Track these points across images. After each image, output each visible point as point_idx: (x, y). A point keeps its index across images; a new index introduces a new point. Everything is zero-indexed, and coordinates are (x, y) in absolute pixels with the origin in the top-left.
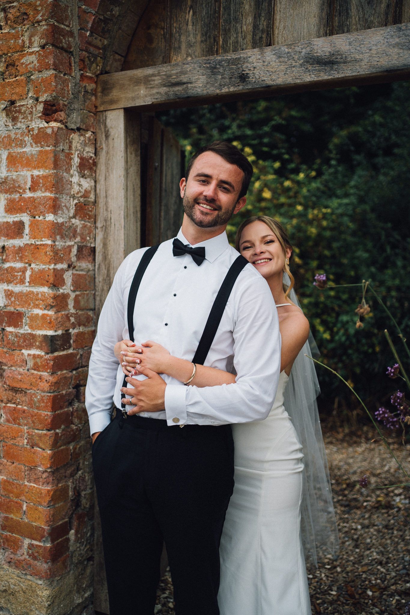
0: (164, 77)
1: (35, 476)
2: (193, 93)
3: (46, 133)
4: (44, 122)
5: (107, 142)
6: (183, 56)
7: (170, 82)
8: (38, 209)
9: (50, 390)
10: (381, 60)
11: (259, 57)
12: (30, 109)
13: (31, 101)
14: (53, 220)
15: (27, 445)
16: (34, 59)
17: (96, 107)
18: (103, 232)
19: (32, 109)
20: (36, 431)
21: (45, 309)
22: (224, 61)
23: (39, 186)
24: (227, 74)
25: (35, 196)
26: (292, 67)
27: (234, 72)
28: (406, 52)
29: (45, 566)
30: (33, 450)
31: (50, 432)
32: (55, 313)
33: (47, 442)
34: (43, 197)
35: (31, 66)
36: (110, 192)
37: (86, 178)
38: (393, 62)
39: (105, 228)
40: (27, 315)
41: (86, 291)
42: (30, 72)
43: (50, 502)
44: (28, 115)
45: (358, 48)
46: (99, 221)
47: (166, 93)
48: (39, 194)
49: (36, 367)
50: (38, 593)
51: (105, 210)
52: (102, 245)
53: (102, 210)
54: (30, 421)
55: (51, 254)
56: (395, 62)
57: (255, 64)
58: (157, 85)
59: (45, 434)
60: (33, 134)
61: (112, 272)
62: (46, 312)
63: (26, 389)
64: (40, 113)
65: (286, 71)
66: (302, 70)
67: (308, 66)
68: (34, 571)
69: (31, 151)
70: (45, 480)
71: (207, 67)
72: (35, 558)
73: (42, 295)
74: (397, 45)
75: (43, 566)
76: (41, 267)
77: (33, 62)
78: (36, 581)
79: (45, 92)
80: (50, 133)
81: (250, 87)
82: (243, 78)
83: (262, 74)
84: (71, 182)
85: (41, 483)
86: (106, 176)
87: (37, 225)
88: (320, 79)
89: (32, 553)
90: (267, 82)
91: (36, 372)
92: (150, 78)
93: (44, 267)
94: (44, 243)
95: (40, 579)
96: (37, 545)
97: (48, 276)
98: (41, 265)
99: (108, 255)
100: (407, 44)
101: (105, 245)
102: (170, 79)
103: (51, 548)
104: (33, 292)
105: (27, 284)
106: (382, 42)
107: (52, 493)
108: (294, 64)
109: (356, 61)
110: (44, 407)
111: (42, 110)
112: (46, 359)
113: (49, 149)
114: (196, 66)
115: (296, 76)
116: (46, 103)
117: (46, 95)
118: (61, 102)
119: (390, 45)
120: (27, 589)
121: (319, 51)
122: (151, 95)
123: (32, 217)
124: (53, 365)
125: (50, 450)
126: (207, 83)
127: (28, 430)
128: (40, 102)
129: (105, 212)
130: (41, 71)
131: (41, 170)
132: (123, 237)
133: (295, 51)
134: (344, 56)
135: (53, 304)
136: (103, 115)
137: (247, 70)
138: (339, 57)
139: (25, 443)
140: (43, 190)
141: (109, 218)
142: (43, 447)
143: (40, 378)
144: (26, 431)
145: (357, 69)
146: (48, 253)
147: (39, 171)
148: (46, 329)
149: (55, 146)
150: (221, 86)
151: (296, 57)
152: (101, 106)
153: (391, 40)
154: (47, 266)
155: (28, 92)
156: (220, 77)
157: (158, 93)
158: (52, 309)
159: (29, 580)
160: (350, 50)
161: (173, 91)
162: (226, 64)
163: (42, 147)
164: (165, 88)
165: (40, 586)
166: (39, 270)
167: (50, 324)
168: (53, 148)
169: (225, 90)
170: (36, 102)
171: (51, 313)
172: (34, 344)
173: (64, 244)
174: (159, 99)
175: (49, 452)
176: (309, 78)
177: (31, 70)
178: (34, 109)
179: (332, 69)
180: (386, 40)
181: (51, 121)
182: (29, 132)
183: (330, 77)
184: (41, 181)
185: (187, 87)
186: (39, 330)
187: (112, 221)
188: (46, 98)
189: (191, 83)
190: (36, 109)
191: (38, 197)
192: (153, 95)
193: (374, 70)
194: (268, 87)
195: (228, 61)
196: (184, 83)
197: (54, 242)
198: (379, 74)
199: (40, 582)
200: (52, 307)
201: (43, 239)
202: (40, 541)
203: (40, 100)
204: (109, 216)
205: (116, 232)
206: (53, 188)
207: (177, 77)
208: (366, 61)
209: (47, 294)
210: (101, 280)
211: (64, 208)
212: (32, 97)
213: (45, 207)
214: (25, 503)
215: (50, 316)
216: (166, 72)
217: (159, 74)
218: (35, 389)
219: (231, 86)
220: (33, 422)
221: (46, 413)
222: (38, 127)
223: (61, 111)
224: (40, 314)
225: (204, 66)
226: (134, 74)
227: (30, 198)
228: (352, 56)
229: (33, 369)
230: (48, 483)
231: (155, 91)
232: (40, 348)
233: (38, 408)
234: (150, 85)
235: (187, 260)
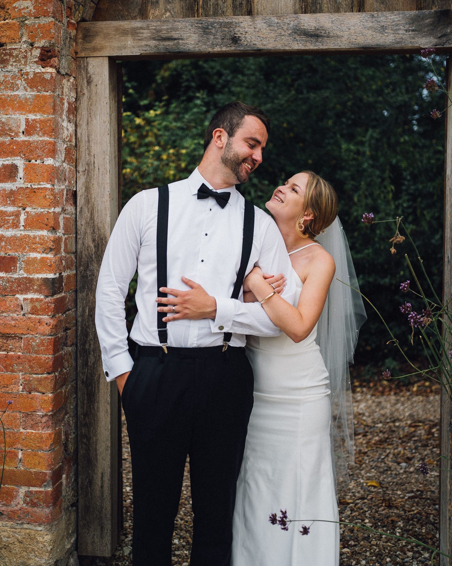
0: (154, 31)
1: (32, 422)
2: (184, 49)
3: (44, 79)
4: (40, 67)
5: (89, 88)
6: (161, 11)
7: (159, 36)
8: (35, 153)
9: (51, 333)
10: (358, 38)
11: (251, 23)
12: (24, 53)
13: (25, 46)
14: (53, 164)
15: (22, 391)
16: (29, 4)
17: (76, 53)
18: (85, 176)
19: (27, 53)
20: (34, 376)
21: (43, 252)
22: (215, 23)
23: (36, 130)
24: (219, 35)
25: (31, 140)
26: (281, 35)
27: (226, 34)
28: (378, 35)
29: (47, 511)
30: (30, 396)
31: (50, 375)
32: (54, 256)
33: (48, 385)
34: (41, 141)
35: (26, 11)
36: (92, 137)
37: (71, 123)
38: (368, 41)
39: (88, 172)
40: (21, 259)
41: (70, 234)
42: (23, 16)
43: (51, 445)
44: (22, 59)
45: (339, 27)
46: (81, 165)
47: (156, 46)
48: (35, 138)
49: (35, 311)
50: (38, 539)
51: (87, 154)
52: (84, 188)
53: (84, 155)
54: (27, 366)
55: (52, 197)
56: (370, 41)
57: (247, 29)
58: (146, 38)
59: (46, 378)
60: (28, 78)
61: (96, 215)
62: (44, 255)
63: (22, 334)
64: (36, 58)
65: (276, 38)
66: (291, 39)
67: (296, 36)
68: (33, 519)
69: (25, 94)
70: (45, 424)
71: (199, 27)
72: (34, 505)
73: (40, 239)
74: (371, 27)
75: (45, 511)
76: (38, 210)
77: (27, 8)
78: (35, 528)
79: (43, 38)
80: (49, 79)
81: (242, 49)
82: (235, 40)
83: (254, 38)
84: (63, 126)
85: (40, 428)
86: (88, 121)
87: (34, 169)
88: (307, 48)
89: (31, 500)
90: (259, 46)
91: (34, 316)
92: (138, 31)
93: (42, 210)
94: (42, 186)
95: (40, 525)
96: (36, 492)
97: (48, 219)
98: (39, 208)
99: (91, 198)
100: (379, 28)
101: (88, 189)
102: (160, 34)
103: (52, 492)
104: (29, 236)
105: (22, 228)
106: (359, 24)
107: (53, 436)
108: (283, 33)
109: (337, 36)
110: (44, 350)
111: (38, 55)
112: (46, 302)
113: (48, 94)
114: (187, 24)
115: (284, 44)
116: (43, 48)
117: (44, 41)
118: (56, 48)
119: (366, 27)
120: (24, 538)
121: (306, 25)
122: (139, 47)
123: (26, 161)
124: (54, 308)
125: (51, 393)
126: (199, 41)
127: (23, 376)
128: (37, 48)
129: (87, 156)
130: (37, 18)
131: (38, 114)
132: (108, 181)
133: (284, 22)
134: (327, 31)
135: (53, 248)
136: (83, 61)
137: (239, 33)
138: (323, 32)
139: (21, 390)
140: (40, 134)
141: (93, 162)
142: (43, 391)
143: (39, 322)
144: (21, 378)
145: (338, 44)
146: (48, 197)
147: (36, 115)
148: (46, 273)
149: (53, 92)
150: (213, 45)
151: (285, 28)
152: (81, 52)
153: (366, 24)
154: (47, 210)
155: (22, 36)
156: (213, 37)
157: (147, 45)
158: (51, 252)
159: (26, 529)
160: (332, 27)
161: (164, 45)
162: (218, 26)
163: (38, 92)
164: (154, 42)
165: (40, 532)
166: (36, 214)
167: (51, 268)
168: (52, 93)
169: (217, 49)
170: (31, 47)
171: (50, 256)
172: (31, 288)
173: (59, 188)
174: (149, 51)
175: (50, 395)
176: (297, 46)
177: (26, 15)
178: (29, 54)
179: (317, 41)
180: (362, 23)
181: (47, 66)
182: (22, 76)
183: (315, 48)
184: (38, 125)
185: (178, 43)
186: (37, 273)
187: (96, 165)
188: (44, 44)
189: (182, 39)
190: (31, 53)
191: (34, 141)
192: (142, 46)
193: (353, 46)
194: (260, 50)
195: (221, 24)
196: (175, 39)
197: (53, 186)
198: (356, 49)
199: (39, 528)
200: (51, 250)
201: (42, 183)
202: (40, 487)
203: (36, 45)
204: (92, 160)
205: (100, 176)
206: (52, 132)
207: (168, 32)
208: (346, 37)
209: (46, 238)
210: (83, 223)
211: (59, 152)
212: (25, 42)
213: (43, 151)
214: (20, 451)
215: (50, 259)
216: (155, 26)
217: (148, 28)
218: (33, 333)
219: (224, 46)
220: (31, 367)
221: (47, 356)
222: (34, 72)
223: (55, 57)
224: (39, 258)
225: (196, 25)
226: (120, 26)
227: (24, 141)
228: (335, 32)
229: (30, 313)
230: (48, 427)
231: (144, 43)
232: (39, 291)
233: (37, 352)
234: (139, 37)
235: (211, 203)
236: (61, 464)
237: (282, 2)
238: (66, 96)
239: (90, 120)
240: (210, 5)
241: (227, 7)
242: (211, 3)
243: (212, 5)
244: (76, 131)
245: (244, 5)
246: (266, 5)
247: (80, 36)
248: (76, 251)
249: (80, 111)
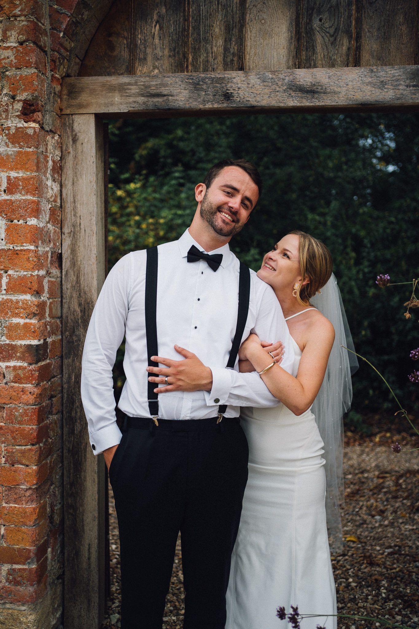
0: (142, 87)
1: (15, 496)
2: (174, 106)
3: (27, 134)
4: (23, 122)
5: (74, 147)
6: (149, 68)
7: (148, 92)
8: (17, 212)
9: (35, 402)
10: (356, 94)
11: (244, 79)
12: (5, 107)
13: (6, 99)
14: (37, 224)
15: (5, 464)
16: (10, 54)
17: (61, 110)
18: (71, 238)
19: (8, 106)
20: (17, 447)
21: (26, 317)
22: (206, 78)
23: (18, 188)
24: (210, 91)
25: (13, 199)
26: (275, 92)
27: (218, 90)
28: (377, 90)
29: (31, 589)
30: (13, 468)
31: (35, 447)
32: (38, 321)
33: (32, 457)
34: (23, 200)
35: (7, 61)
36: (78, 197)
37: (55, 182)
38: (367, 97)
39: (74, 234)
40: (3, 325)
41: (55, 298)
42: (4, 67)
43: (36, 520)
44: (2, 113)
45: (337, 82)
46: (66, 226)
47: (144, 103)
48: (17, 197)
49: (17, 379)
50: (22, 620)
51: (73, 216)
52: (69, 251)
53: (69, 216)
54: (10, 438)
55: (35, 259)
56: (369, 97)
57: (239, 85)
58: (134, 94)
59: (30, 449)
60: (9, 133)
61: (83, 279)
62: (28, 321)
63: (4, 403)
64: (18, 112)
65: (270, 95)
66: (286, 95)
67: (292, 92)
68: (16, 598)
69: (6, 151)
70: (29, 498)
71: (190, 82)
72: (17, 583)
73: (23, 303)
74: (370, 83)
75: (29, 590)
76: (21, 273)
77: (8, 58)
78: (18, 608)
79: (25, 90)
80: (32, 134)
81: (234, 106)
82: (228, 96)
83: (246, 94)
84: (47, 185)
85: (24, 503)
86: (73, 180)
87: (16, 230)
88: (303, 105)
89: (14, 578)
90: (252, 103)
91: (17, 385)
92: (126, 87)
93: (25, 273)
94: (25, 248)
95: (23, 605)
96: (20, 569)
97: (31, 282)
98: (22, 271)
99: (77, 261)
100: (378, 84)
101: (73, 251)
102: (149, 90)
103: (37, 569)
104: (11, 301)
105: (4, 292)
106: (357, 79)
107: (38, 510)
108: (278, 89)
109: (335, 93)
110: (28, 421)
111: (21, 109)
112: (30, 370)
113: (31, 150)
114: (177, 80)
115: (279, 100)
116: (25, 102)
117: (26, 94)
118: (40, 102)
119: (365, 83)
120: (6, 619)
121: (301, 80)
122: (127, 103)
123: (8, 221)
124: (38, 376)
125: (36, 465)
126: (190, 98)
127: (6, 448)
128: (19, 101)
129: (73, 217)
130: (19, 68)
131: (20, 172)
132: (95, 243)
133: (279, 78)
134: (324, 87)
135: (37, 313)
136: (69, 118)
137: (231, 89)
138: (320, 88)
139: (3, 462)
140: (23, 192)
141: (79, 224)
142: (27, 463)
143: (22, 391)
144: (3, 449)
145: (335, 100)
146: (31, 259)
147: (18, 173)
148: (29, 339)
149: (37, 148)
150: (205, 101)
151: (280, 83)
152: (67, 109)
153: (365, 79)
154: (30, 273)
155: (2, 88)
156: (204, 93)
157: (135, 102)
158: (35, 318)
159: (9, 609)
160: (329, 82)
161: (152, 102)
162: (209, 82)
163: (20, 148)
164: (143, 98)
165: (24, 612)
166: (19, 277)
167: (34, 334)
168: (35, 149)
169: (209, 106)
170: (12, 100)
171: (34, 321)
172: (14, 355)
173: (43, 249)
174: (137, 108)
175: (34, 468)
176: (293, 102)
177: (6, 66)
178: (11, 107)
179: (313, 97)
180: (360, 78)
181: (30, 121)
182: (3, 131)
183: (311, 104)
184: (21, 183)
185: (168, 100)
186: (20, 340)
187: (82, 226)
188: (26, 97)
189: (172, 96)
190: (13, 107)
191: (17, 200)
192: (130, 103)
193: (350, 102)
194: (253, 107)
195: (212, 79)
196: (164, 96)
197: (37, 247)
198: (354, 106)
199: (23, 608)
200: (35, 315)
201: (25, 244)
202: (24, 564)
203: (18, 98)
204: (78, 222)
205: (87, 238)
206: (36, 191)
207: (157, 89)
208: (344, 93)
209: (30, 302)
210: (69, 286)
211: (43, 212)
212: (6, 95)
213: (26, 210)
214: (2, 526)
215: (34, 325)
216: (144, 82)
217: (136, 84)
218: (16, 403)
219: (215, 103)
220: (14, 438)
221: (31, 427)
222: (16, 126)
223: (39, 112)
224: (22, 323)
225: (187, 81)
226: (107, 81)
227: (6, 200)
228: (332, 88)
229: (13, 382)
230: (32, 501)
231: (131, 99)
232: (22, 359)
233: (20, 423)
234: (127, 93)
235: (202, 266)
236: (46, 538)
237: (275, 59)
238: (50, 153)
239: (75, 179)
240: (200, 62)
241: (217, 63)
242: (201, 60)
243: (202, 61)
244: (61, 191)
245: (235, 62)
246: (258, 62)
247: (65, 92)
248: (62, 316)
249: (65, 170)
